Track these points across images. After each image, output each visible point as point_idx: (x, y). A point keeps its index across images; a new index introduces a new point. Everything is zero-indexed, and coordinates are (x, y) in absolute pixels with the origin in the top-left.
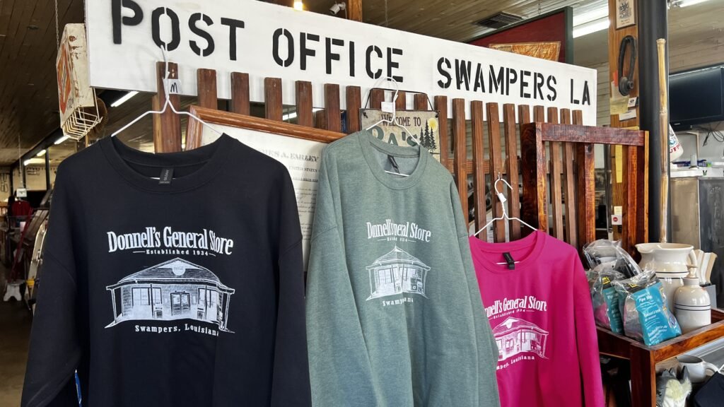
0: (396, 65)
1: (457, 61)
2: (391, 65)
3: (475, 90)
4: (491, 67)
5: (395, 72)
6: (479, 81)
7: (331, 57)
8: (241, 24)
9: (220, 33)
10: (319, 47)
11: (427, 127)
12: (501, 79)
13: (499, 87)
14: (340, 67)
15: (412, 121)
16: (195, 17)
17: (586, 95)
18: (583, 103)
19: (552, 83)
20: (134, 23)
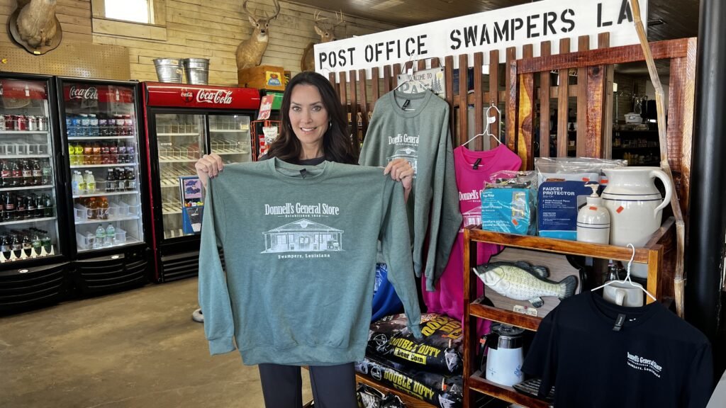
0: (423, 45)
1: (465, 29)
2: (420, 45)
3: (481, 44)
4: (496, 24)
5: (422, 49)
6: (485, 37)
7: (389, 51)
8: (354, 49)
9: (347, 55)
10: (383, 48)
11: (436, 78)
12: (505, 30)
13: (504, 36)
14: (393, 55)
15: (426, 76)
16: (340, 52)
17: (626, 13)
18: (620, 22)
19: (568, 16)
20: (324, 60)
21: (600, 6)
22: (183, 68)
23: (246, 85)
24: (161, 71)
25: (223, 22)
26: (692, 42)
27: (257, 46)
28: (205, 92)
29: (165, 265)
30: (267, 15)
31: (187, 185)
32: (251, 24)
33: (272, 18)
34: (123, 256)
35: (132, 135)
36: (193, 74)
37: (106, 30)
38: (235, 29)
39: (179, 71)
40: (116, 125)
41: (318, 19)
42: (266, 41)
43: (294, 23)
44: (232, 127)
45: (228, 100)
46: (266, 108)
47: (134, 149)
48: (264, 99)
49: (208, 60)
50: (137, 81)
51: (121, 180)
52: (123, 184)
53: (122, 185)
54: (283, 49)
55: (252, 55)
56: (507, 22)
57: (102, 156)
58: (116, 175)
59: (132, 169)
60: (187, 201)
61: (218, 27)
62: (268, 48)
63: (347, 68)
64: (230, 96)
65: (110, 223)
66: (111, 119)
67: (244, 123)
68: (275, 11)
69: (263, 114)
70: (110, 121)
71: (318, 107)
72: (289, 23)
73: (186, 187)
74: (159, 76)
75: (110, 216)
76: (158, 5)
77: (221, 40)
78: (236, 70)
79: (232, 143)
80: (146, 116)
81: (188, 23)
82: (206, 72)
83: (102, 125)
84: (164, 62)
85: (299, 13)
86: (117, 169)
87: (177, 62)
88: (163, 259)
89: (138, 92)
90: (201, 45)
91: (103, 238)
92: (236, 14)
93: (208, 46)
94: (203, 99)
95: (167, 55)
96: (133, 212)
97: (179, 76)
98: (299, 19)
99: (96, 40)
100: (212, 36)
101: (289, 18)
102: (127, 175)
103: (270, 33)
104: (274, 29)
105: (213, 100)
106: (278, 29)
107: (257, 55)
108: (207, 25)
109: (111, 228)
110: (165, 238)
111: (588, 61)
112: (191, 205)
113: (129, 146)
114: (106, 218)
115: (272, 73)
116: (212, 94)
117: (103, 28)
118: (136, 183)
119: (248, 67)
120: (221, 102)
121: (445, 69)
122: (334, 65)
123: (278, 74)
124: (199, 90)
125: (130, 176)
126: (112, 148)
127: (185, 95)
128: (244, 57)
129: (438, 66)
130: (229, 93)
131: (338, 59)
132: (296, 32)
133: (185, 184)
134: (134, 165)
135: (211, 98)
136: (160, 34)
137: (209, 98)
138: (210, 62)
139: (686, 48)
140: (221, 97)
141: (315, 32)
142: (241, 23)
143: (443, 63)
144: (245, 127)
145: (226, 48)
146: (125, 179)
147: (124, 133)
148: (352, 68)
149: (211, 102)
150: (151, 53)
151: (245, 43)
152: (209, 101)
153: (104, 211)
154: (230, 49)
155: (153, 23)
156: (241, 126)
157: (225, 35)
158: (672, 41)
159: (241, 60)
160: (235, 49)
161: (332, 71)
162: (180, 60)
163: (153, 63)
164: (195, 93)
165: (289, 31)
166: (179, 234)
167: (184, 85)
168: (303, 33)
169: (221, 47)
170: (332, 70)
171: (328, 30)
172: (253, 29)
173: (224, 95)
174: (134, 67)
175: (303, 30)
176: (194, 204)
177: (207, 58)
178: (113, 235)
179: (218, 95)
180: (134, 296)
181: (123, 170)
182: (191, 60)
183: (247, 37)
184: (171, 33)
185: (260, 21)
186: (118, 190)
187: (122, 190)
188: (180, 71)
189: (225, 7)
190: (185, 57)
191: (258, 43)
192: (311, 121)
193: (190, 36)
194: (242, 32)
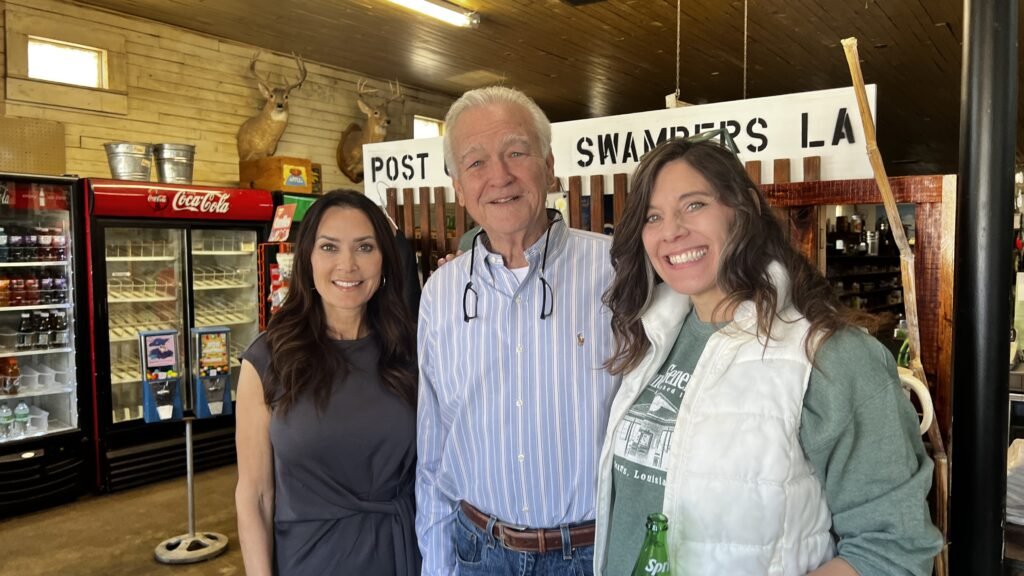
1: (600, 137)
3: (625, 161)
4: (647, 132)
6: (630, 151)
8: (426, 155)
9: (416, 163)
16: (405, 158)
17: (844, 130)
18: (835, 142)
19: (757, 128)
20: (380, 168)
21: (805, 117)
22: (153, 158)
23: (252, 184)
24: (116, 161)
25: (220, 89)
26: (950, 182)
27: (270, 127)
28: (187, 195)
29: (112, 465)
30: (286, 81)
31: (151, 345)
32: (261, 94)
33: (295, 87)
34: (41, 453)
35: (64, 260)
36: (168, 168)
37: (28, 95)
38: (236, 101)
39: (145, 163)
40: (38, 244)
41: (362, 90)
42: (285, 120)
43: (328, 93)
44: (228, 248)
45: (222, 208)
46: (282, 223)
47: (67, 282)
48: (280, 210)
49: (193, 147)
50: (76, 176)
51: (43, 330)
52: (46, 337)
53: (43, 339)
54: (311, 132)
55: (262, 139)
56: (664, 131)
57: (11, 294)
58: (34, 324)
59: (62, 314)
60: (151, 370)
61: (210, 96)
62: (288, 130)
63: (416, 184)
64: (227, 201)
65: (22, 400)
66: (30, 235)
67: (247, 242)
68: (299, 76)
69: (277, 233)
70: (27, 239)
71: (366, 245)
72: (319, 95)
73: (150, 349)
74: (113, 170)
75: (21, 388)
76: (115, 61)
77: (215, 117)
78: (237, 160)
79: (228, 271)
80: (88, 231)
81: (164, 89)
82: (190, 166)
83: (15, 244)
84: (121, 149)
85: (336, 80)
86: (36, 313)
87: (143, 148)
88: (110, 455)
89: (78, 194)
90: (183, 122)
91: (8, 425)
92: (239, 78)
93: (194, 124)
94: (184, 205)
95: (126, 136)
96: (61, 382)
97: (145, 170)
98: (335, 89)
99: (11, 111)
100: (200, 110)
101: (320, 87)
102: (54, 324)
103: (290, 108)
104: (296, 102)
105: (198, 207)
106: (303, 102)
107: (270, 139)
108: (193, 93)
109: (22, 408)
110: (115, 421)
111: (790, 199)
112: (157, 376)
113: (59, 277)
114: (14, 391)
115: (292, 167)
116: (198, 198)
117: (22, 92)
118: (68, 336)
119: (256, 158)
120: (211, 210)
121: (569, 196)
122: (395, 178)
123: (303, 169)
124: (176, 192)
125: (59, 324)
126: (30, 281)
127: (155, 199)
128: (250, 142)
129: (558, 190)
130: (226, 196)
131: (402, 169)
132: (330, 108)
133: (148, 343)
134: (67, 308)
135: (196, 204)
136: (118, 103)
137: (192, 203)
138: (196, 150)
139: (939, 189)
140: (212, 202)
141: (357, 108)
142: (246, 91)
143: (566, 187)
144: (249, 248)
145: (222, 128)
146: (51, 329)
147: (50, 257)
148: (424, 184)
149: (196, 210)
150: (102, 132)
151: (251, 123)
152: (193, 209)
153: (12, 381)
154: (228, 130)
155: (106, 86)
156: (242, 245)
157: (221, 109)
158: (918, 178)
159: (246, 146)
160: (236, 130)
161: (391, 186)
162: (148, 146)
163: (103, 148)
164: (170, 196)
165: (319, 106)
166: (137, 414)
167: (154, 184)
168: (341, 110)
169: (214, 126)
170: (391, 184)
171: (378, 107)
172: (264, 102)
173: (216, 199)
174: (71, 153)
175: (340, 104)
176: (162, 376)
177: (192, 143)
178: (25, 419)
179: (208, 200)
180: (58, 519)
181: (47, 315)
182: (166, 146)
183: (255, 113)
184: (135, 103)
185: (275, 91)
186: (38, 347)
187: (44, 347)
188: (147, 162)
189: (222, 68)
190: (156, 140)
191: (273, 122)
192: (355, 268)
193: (165, 109)
194: (248, 105)
